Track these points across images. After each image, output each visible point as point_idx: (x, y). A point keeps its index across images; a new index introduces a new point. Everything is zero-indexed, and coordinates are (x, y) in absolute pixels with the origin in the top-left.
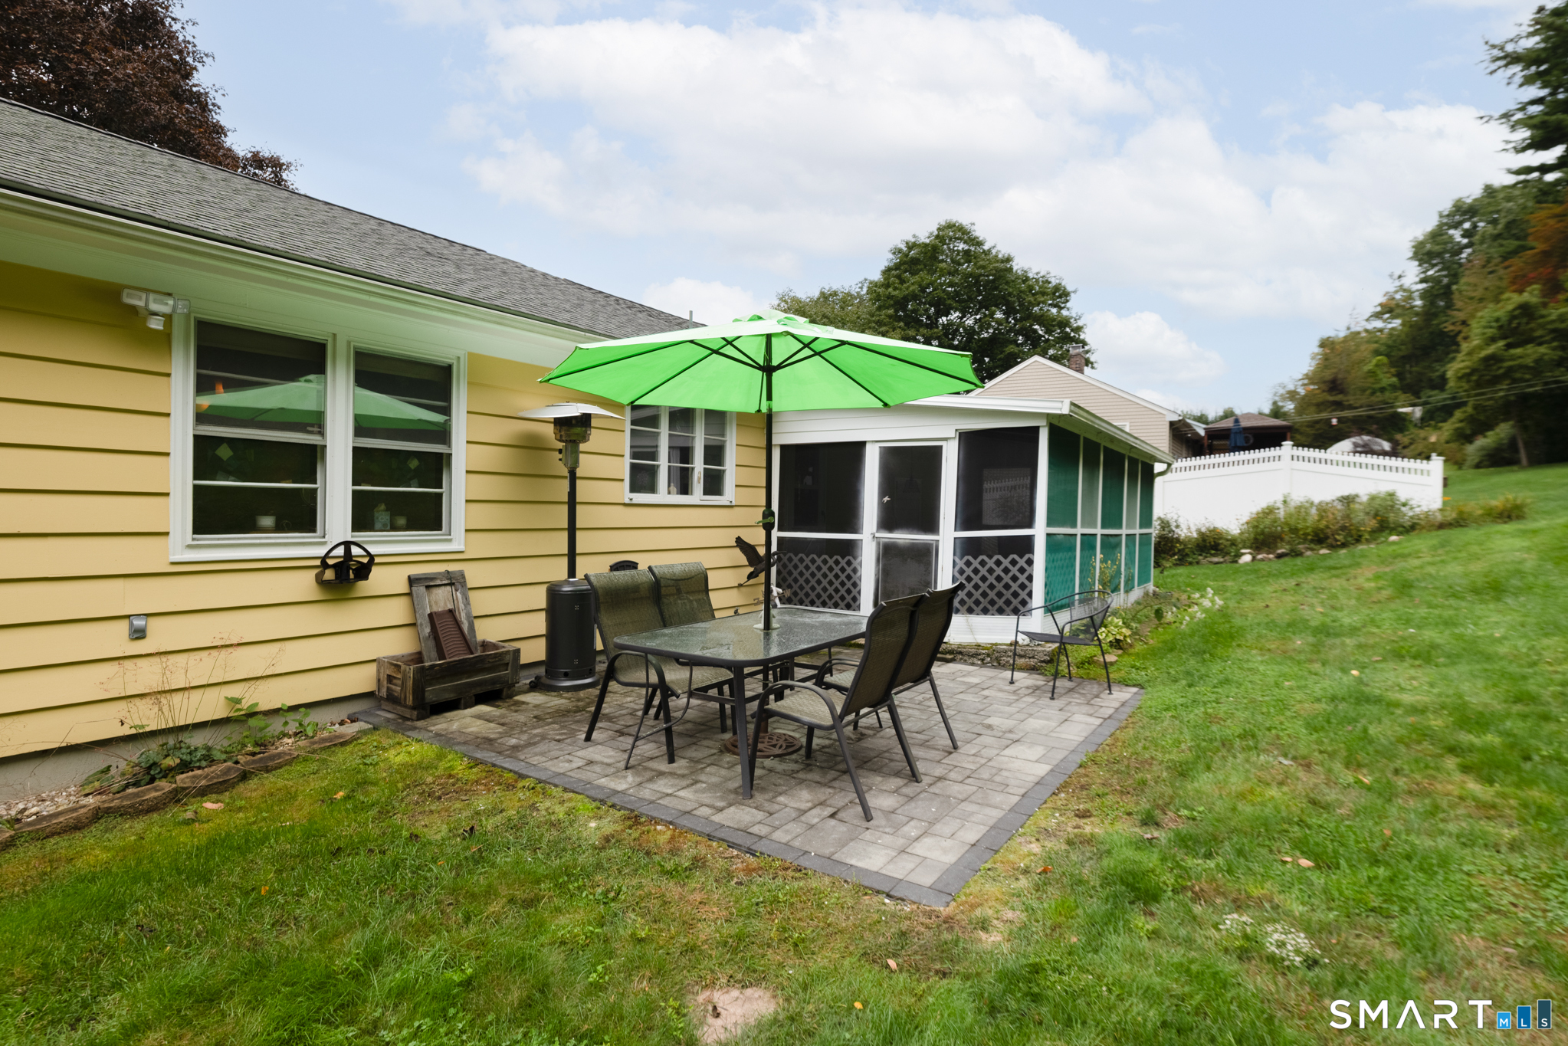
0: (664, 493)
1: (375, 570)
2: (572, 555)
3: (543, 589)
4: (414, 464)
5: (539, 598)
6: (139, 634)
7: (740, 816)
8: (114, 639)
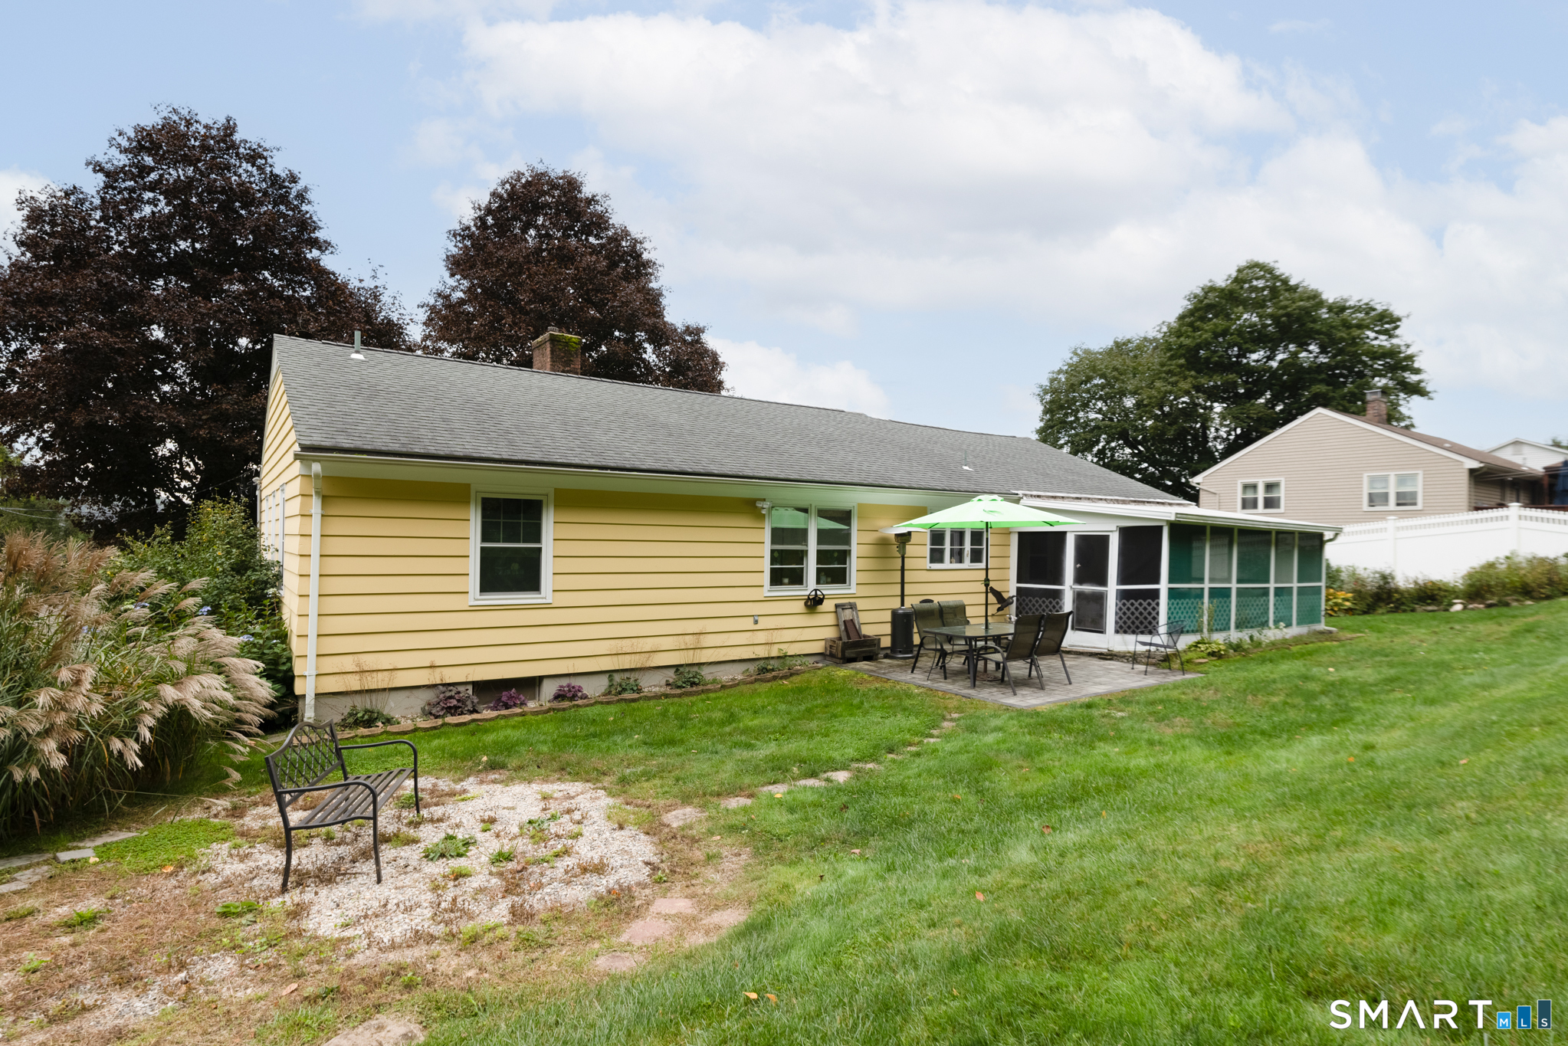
0: (947, 564)
1: (825, 601)
2: (903, 596)
3: (889, 612)
4: (836, 555)
5: (888, 616)
6: (756, 622)
7: (972, 692)
8: (748, 623)
